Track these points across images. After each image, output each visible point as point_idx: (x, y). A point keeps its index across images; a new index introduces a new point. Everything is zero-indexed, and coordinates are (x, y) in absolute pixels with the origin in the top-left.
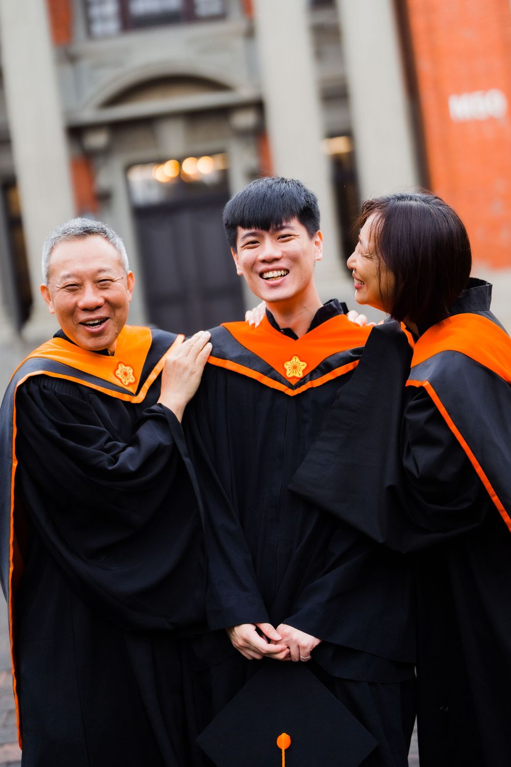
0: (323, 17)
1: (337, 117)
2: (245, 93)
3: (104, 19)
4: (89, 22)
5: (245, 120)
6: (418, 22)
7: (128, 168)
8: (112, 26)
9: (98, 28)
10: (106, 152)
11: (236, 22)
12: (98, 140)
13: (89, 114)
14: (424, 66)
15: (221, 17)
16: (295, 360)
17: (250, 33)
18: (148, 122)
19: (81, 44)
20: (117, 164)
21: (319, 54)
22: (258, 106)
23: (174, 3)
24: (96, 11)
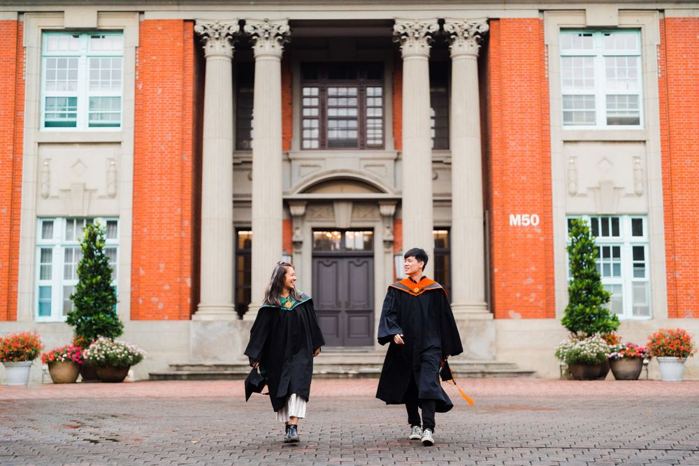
0: (441, 155)
1: (442, 217)
2: (390, 195)
3: (311, 139)
4: (302, 141)
5: (388, 210)
6: (495, 167)
7: (314, 229)
8: (315, 144)
9: (307, 144)
10: (303, 217)
11: (390, 151)
13: (295, 196)
14: (497, 194)
15: (382, 147)
17: (398, 159)
18: (330, 202)
19: (295, 152)
20: (308, 226)
21: (435, 178)
22: (398, 203)
23: (354, 135)
24: (306, 134)
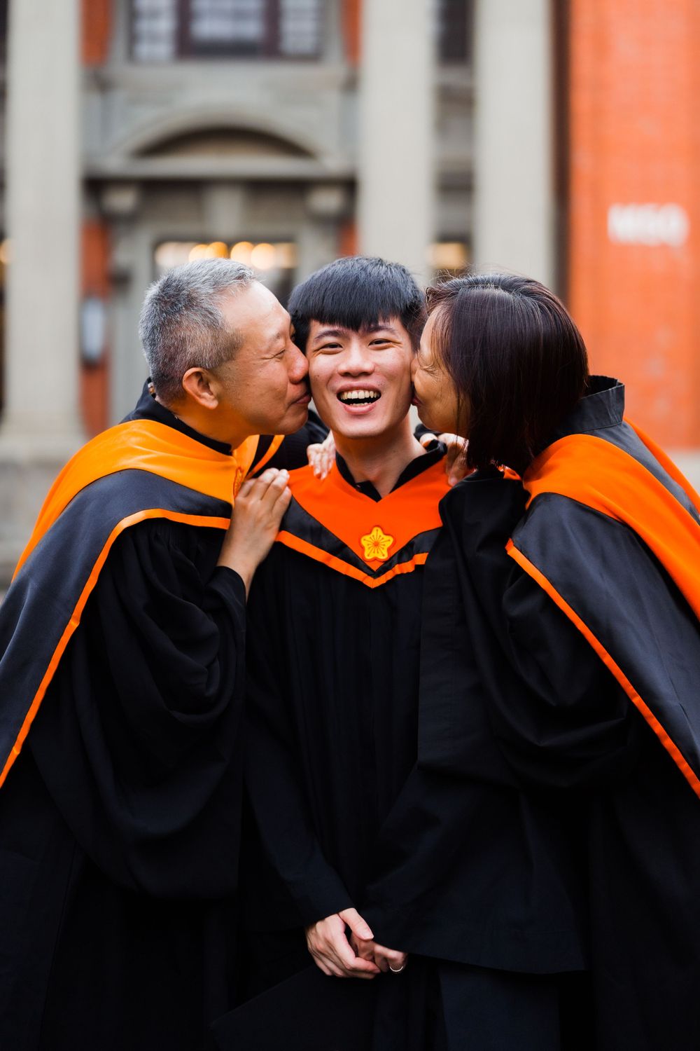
0: (454, 77)
1: (454, 216)
2: (332, 163)
3: (154, 38)
4: (133, 39)
5: (328, 201)
6: (582, 101)
7: (157, 244)
8: (164, 49)
9: (144, 49)
10: (131, 220)
11: (334, 68)
12: (123, 201)
13: (115, 163)
14: (583, 160)
15: (314, 58)
16: (377, 533)
17: (351, 85)
18: (195, 187)
19: (118, 66)
20: (143, 237)
21: (442, 126)
22: (349, 186)
23: (252, 29)
24: (144, 26)
